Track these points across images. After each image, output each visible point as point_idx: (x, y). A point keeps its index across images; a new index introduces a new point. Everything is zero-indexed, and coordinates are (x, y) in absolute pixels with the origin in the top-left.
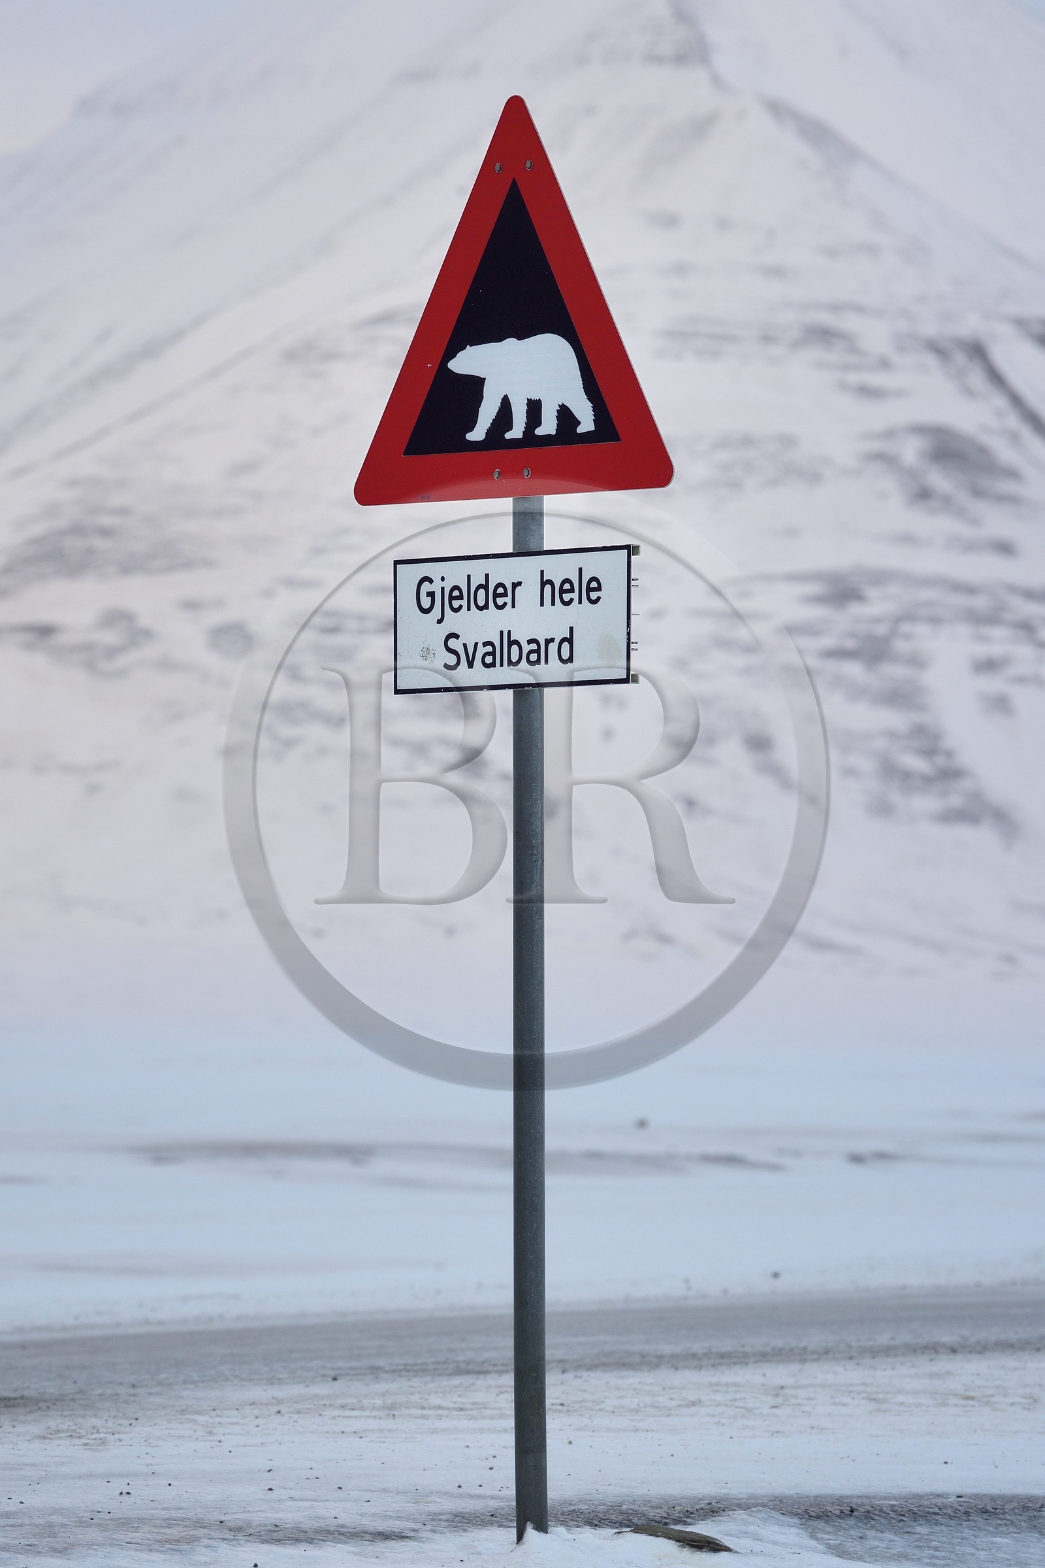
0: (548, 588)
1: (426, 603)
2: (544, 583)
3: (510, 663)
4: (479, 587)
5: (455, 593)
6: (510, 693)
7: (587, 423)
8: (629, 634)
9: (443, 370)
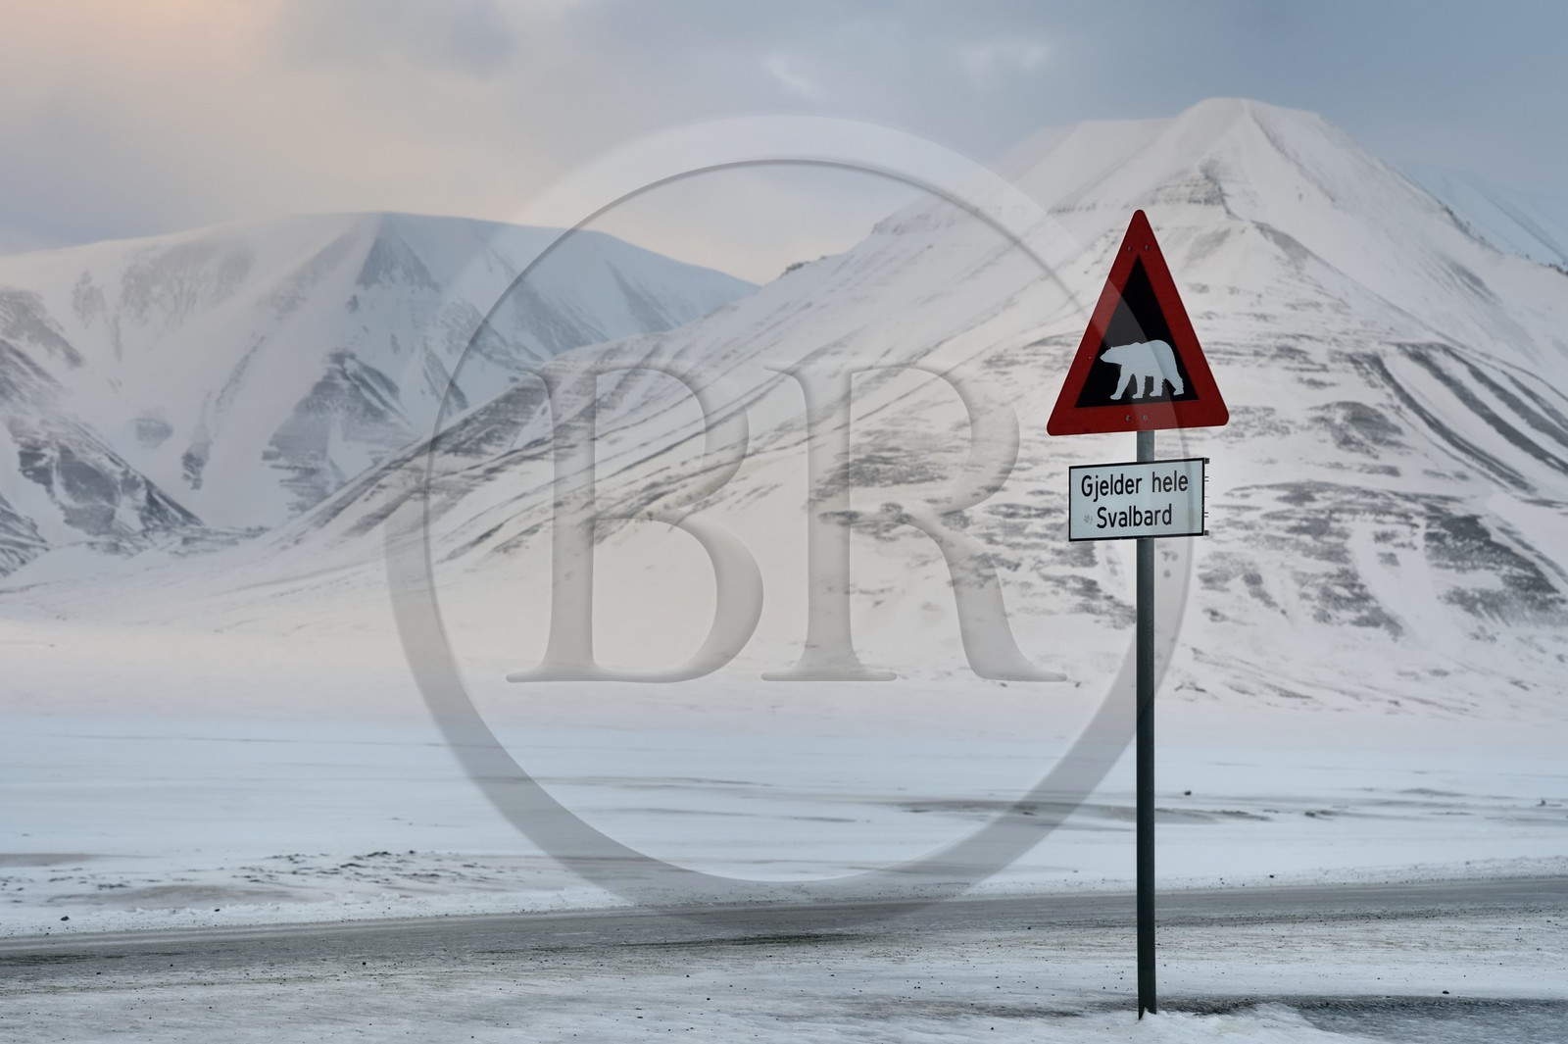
0: (1157, 482)
1: (1087, 490)
2: (1154, 480)
3: (1135, 524)
4: (1118, 481)
5: (1104, 485)
6: (1134, 542)
7: (1179, 390)
8: (1203, 508)
9: (1098, 360)
